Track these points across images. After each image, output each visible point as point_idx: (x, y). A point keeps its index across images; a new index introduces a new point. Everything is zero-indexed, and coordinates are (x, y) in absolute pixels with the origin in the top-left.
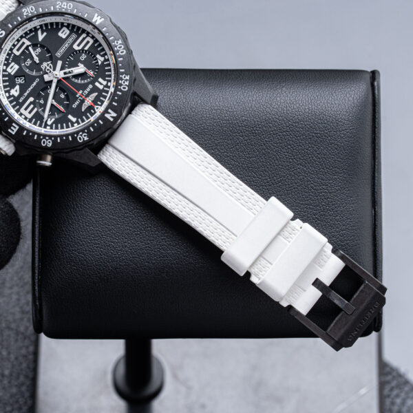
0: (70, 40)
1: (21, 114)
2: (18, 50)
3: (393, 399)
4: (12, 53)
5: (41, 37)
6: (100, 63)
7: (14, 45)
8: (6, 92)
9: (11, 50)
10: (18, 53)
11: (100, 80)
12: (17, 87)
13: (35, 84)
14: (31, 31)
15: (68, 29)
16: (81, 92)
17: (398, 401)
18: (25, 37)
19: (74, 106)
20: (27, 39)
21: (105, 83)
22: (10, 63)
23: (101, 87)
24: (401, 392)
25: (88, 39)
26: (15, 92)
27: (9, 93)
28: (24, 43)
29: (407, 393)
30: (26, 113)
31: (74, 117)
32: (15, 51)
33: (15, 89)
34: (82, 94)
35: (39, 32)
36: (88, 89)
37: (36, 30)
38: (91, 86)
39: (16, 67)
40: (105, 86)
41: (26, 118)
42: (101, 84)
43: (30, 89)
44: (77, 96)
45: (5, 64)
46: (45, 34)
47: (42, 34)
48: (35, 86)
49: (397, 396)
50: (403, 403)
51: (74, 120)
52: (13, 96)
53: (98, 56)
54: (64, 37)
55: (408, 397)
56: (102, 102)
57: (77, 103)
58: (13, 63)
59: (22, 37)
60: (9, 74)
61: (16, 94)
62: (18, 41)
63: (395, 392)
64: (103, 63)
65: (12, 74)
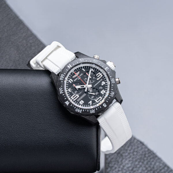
0: (80, 99)
1: (103, 74)
2: (100, 98)
3: (151, 162)
4: (102, 98)
5: (91, 102)
6: (70, 89)
7: (101, 100)
8: (107, 84)
9: (102, 99)
10: (100, 97)
11: (71, 82)
12: (102, 85)
13: (96, 85)
14: (94, 105)
15: (80, 104)
16: (79, 79)
17: (153, 163)
18: (97, 103)
19: (82, 74)
20: (96, 102)
21: (69, 81)
22: (104, 94)
23: (71, 79)
24: (154, 160)
25: (73, 98)
26: (103, 83)
27: (106, 83)
28: (98, 101)
29: (156, 160)
30: (100, 74)
31: (83, 70)
32: (101, 98)
33: (103, 84)
34: (78, 78)
35: (91, 104)
36: (76, 79)
37: (92, 105)
38: (75, 80)
39: (101, 92)
40: (69, 80)
41: (101, 72)
42: (71, 81)
43: (98, 83)
44: (80, 78)
45: (106, 94)
46: (89, 103)
47: (90, 103)
48: (96, 84)
49: (153, 161)
50: (155, 164)
51: (83, 69)
52: (104, 82)
53: (70, 91)
54: (82, 101)
55: (157, 162)
56: (71, 74)
57: (81, 75)
58: (103, 94)
59: (98, 103)
60: (104, 90)
61: (103, 82)
62: (99, 102)
63: (152, 160)
64: (69, 89)
65: (103, 90)
